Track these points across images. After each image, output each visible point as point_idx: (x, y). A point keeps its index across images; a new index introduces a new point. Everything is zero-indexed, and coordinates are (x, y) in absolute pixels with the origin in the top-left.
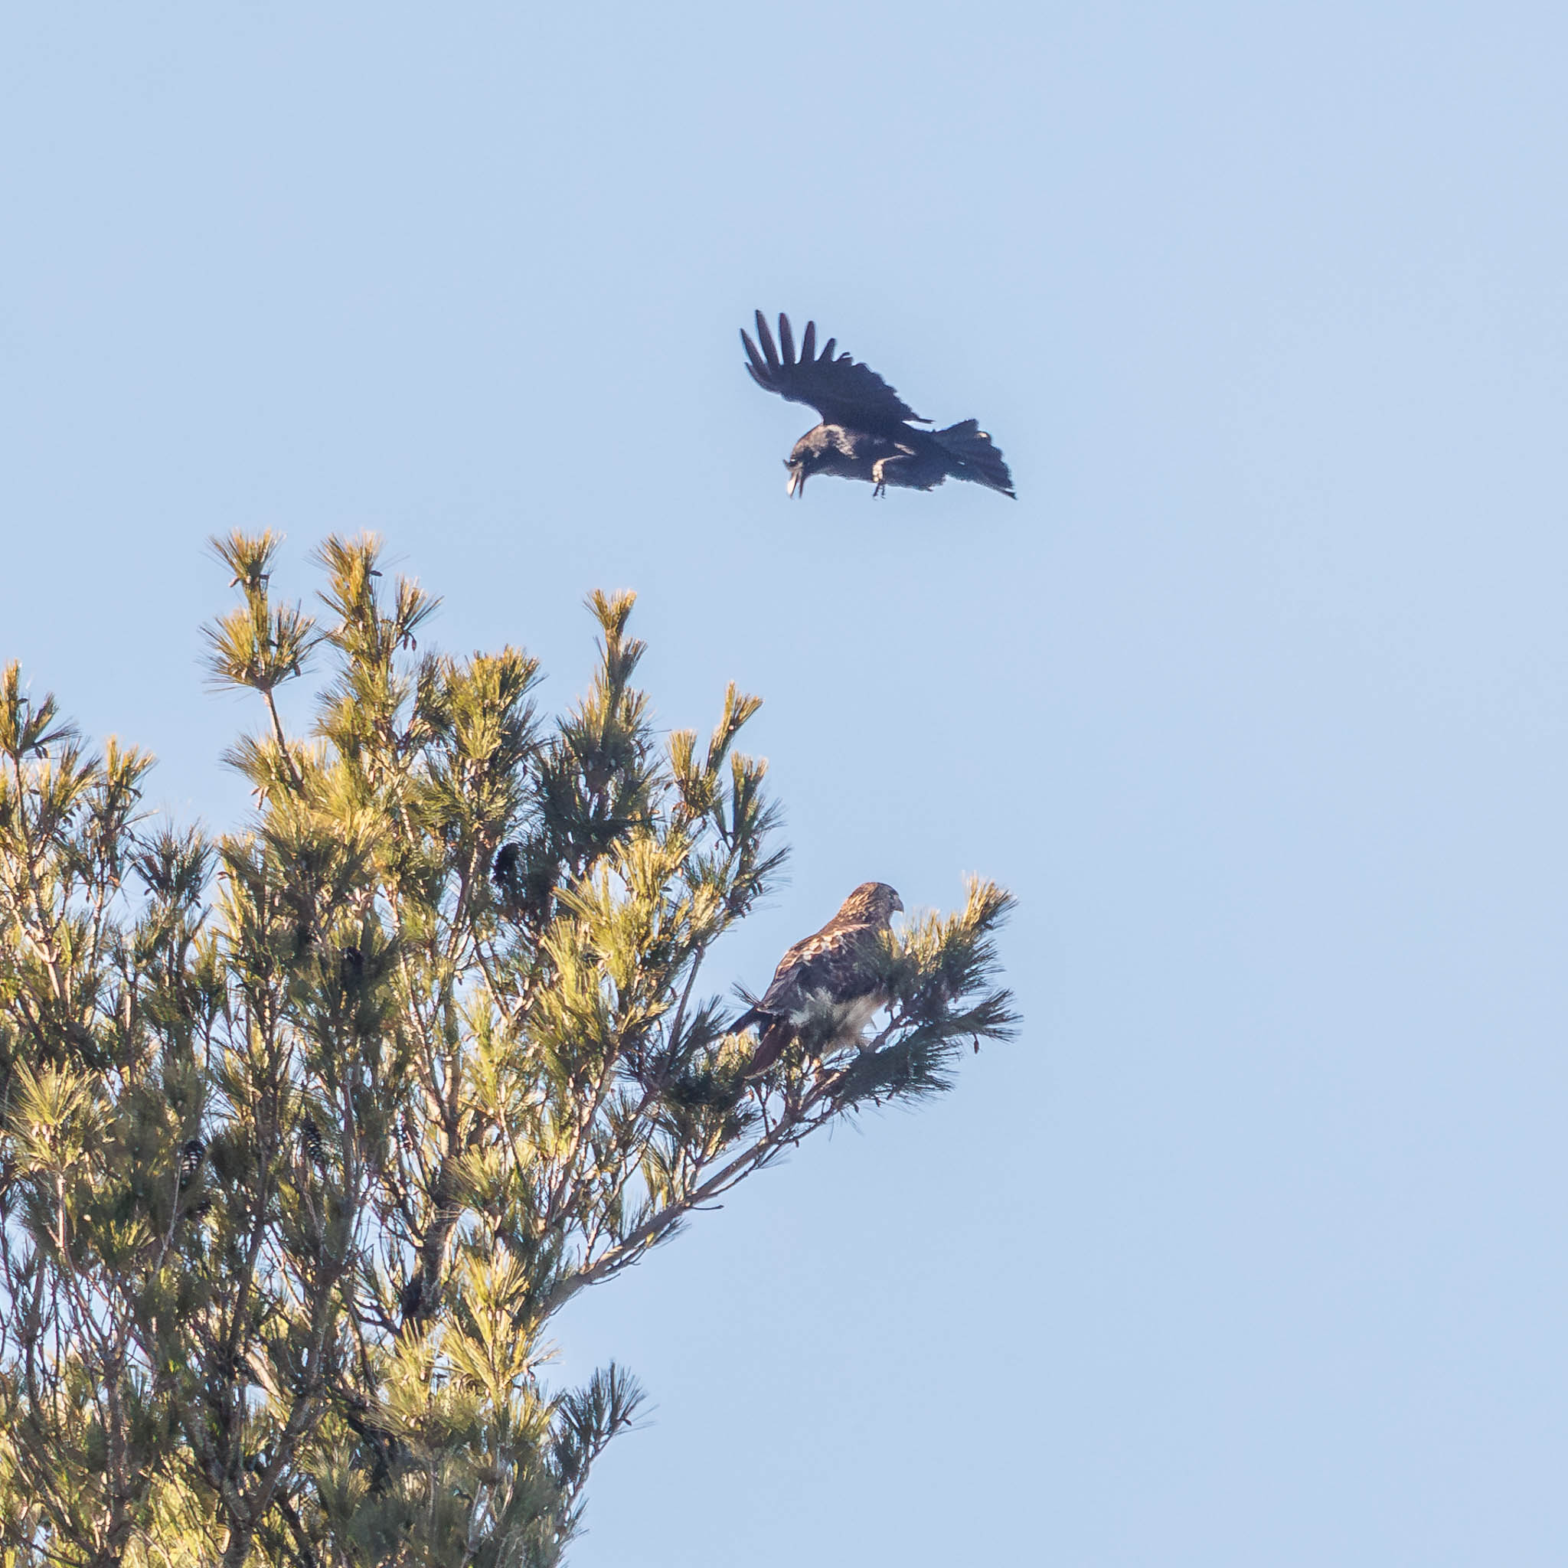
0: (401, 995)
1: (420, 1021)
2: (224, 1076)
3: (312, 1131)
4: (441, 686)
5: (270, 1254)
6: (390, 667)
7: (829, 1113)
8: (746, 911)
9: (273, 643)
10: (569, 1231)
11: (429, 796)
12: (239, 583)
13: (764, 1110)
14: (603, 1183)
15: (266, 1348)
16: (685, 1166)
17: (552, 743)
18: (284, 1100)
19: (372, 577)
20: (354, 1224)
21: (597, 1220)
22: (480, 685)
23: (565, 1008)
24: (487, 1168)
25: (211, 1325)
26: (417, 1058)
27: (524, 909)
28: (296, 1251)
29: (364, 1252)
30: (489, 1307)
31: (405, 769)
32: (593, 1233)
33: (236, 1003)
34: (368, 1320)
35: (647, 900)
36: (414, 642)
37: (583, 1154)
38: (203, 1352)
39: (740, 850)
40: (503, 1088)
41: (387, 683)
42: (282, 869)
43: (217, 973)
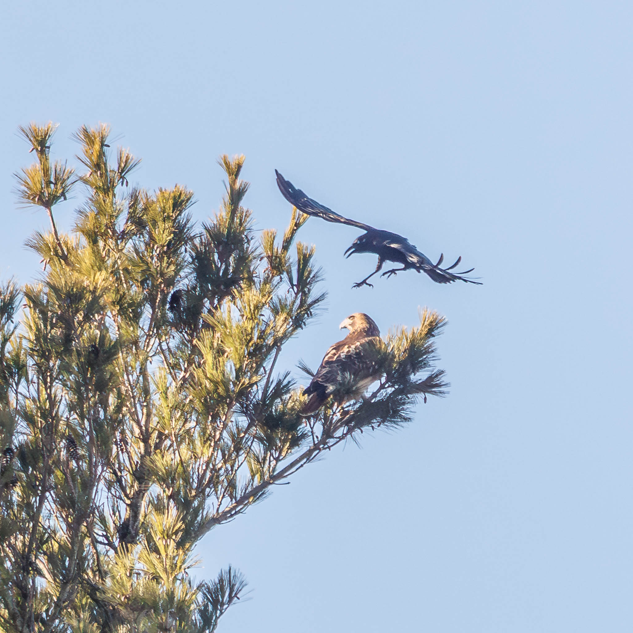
0: (119, 369)
1: (130, 384)
2: (26, 413)
3: (72, 443)
4: (141, 206)
5: (49, 508)
6: (114, 195)
7: (346, 434)
8: (303, 326)
9: (52, 183)
10: (208, 496)
11: (135, 264)
12: (35, 150)
13: (312, 432)
14: (226, 470)
15: (46, 557)
16: (270, 462)
17: (200, 236)
18: (57, 425)
19: (105, 148)
20: (94, 491)
21: (223, 490)
22: (162, 205)
23: (207, 378)
24: (165, 463)
25: (18, 544)
26: (128, 404)
27: (185, 324)
28: (63, 506)
29: (99, 506)
30: (164, 537)
31: (122, 250)
32: (221, 497)
33: (32, 374)
34: (101, 543)
35: (251, 321)
36: (127, 182)
37: (216, 455)
38: (13, 560)
39: (301, 293)
40: (174, 420)
41: (112, 204)
42: (57, 303)
43: (22, 357)
